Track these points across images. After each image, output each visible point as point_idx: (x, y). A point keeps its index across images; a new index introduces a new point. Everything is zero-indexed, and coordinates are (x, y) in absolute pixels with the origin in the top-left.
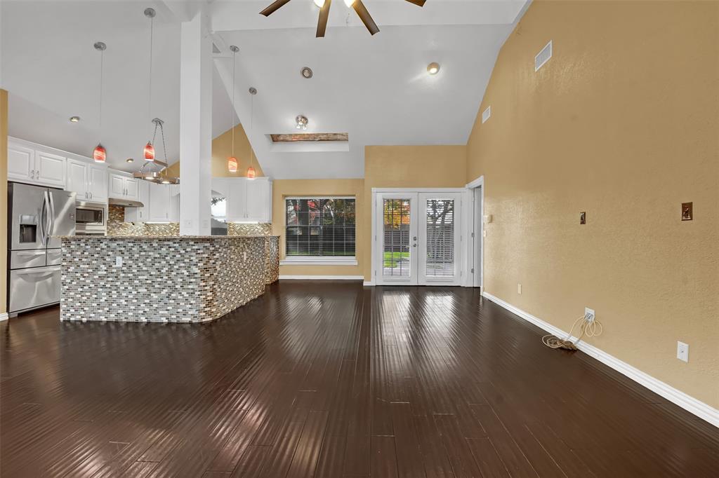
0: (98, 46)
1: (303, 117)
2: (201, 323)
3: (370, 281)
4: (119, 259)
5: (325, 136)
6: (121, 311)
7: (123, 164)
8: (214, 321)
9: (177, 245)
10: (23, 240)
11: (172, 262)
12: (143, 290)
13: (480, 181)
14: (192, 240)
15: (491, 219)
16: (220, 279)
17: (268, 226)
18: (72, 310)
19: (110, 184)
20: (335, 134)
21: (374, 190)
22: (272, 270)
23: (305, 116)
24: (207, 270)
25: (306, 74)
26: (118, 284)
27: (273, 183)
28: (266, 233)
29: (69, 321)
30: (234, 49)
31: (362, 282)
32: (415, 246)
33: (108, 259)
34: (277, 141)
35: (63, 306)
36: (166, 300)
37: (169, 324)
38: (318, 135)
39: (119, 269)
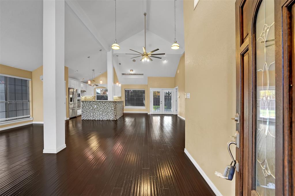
0: (89, 57)
2: (114, 120)
3: (150, 113)
4: (95, 106)
6: (96, 117)
7: (82, 80)
8: (117, 120)
10: (71, 101)
11: (108, 107)
13: (177, 87)
14: (112, 102)
15: (179, 97)
17: (120, 98)
18: (84, 117)
21: (150, 88)
23: (133, 69)
24: (115, 108)
25: (134, 61)
26: (95, 111)
27: (122, 85)
29: (84, 120)
31: (147, 113)
32: (161, 103)
33: (93, 106)
34: (124, 75)
35: (82, 116)
36: (106, 115)
39: (95, 108)
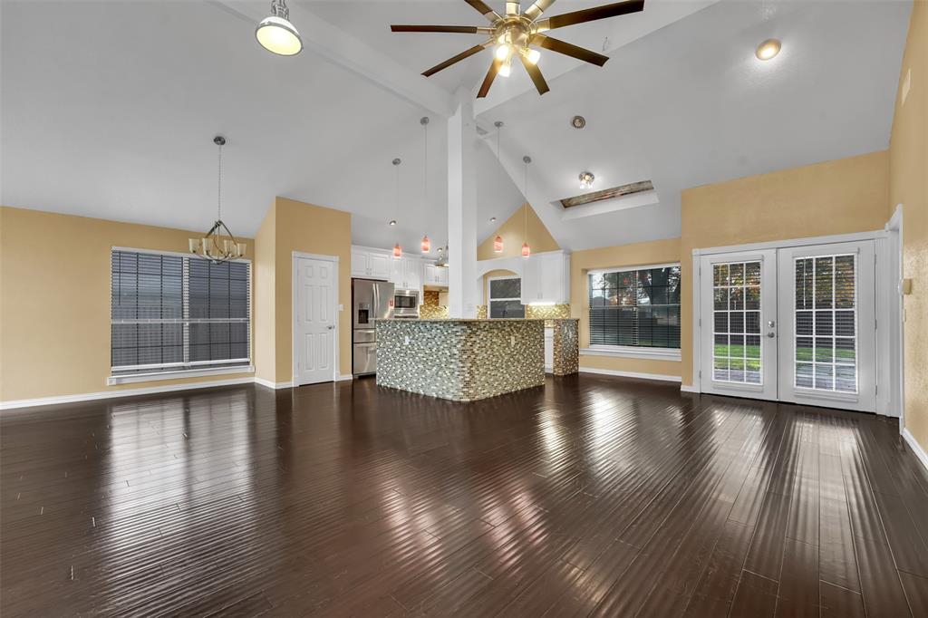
0: (396, 162)
1: (588, 174)
2: (460, 402)
3: (691, 385)
4: (407, 337)
5: (627, 189)
8: (472, 403)
9: (442, 327)
10: (360, 322)
11: (439, 343)
12: (421, 366)
14: (453, 322)
16: (478, 362)
17: (566, 307)
19: (423, 272)
20: (640, 183)
21: (696, 252)
22: (565, 359)
23: (591, 171)
24: (464, 352)
25: (578, 124)
26: (406, 359)
27: (570, 254)
28: (564, 316)
30: (498, 124)
31: (680, 385)
32: (771, 336)
33: (401, 338)
34: (570, 206)
36: (435, 377)
37: (438, 399)
38: (617, 189)
39: (407, 347)
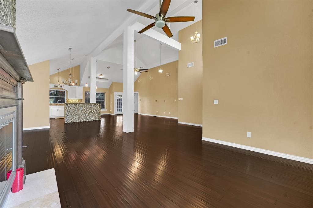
6: (82, 119)
12: (87, 114)
13: (138, 92)
18: (69, 120)
21: (115, 92)
25: (108, 68)
26: (81, 113)
29: (68, 123)
33: (78, 108)
35: (66, 119)
36: (93, 116)
37: (93, 121)
39: (81, 110)
